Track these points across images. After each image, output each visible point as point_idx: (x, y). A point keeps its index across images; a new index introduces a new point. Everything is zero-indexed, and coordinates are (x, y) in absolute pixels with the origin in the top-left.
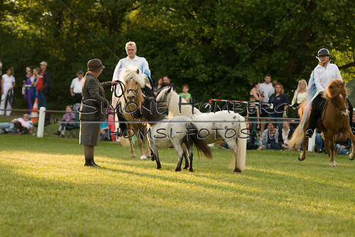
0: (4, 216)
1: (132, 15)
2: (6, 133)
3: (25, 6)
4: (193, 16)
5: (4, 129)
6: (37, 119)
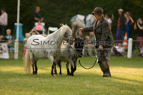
6: (127, 46)
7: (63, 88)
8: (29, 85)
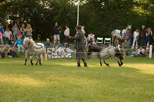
0: (138, 91)
3: (142, 2)
6: (149, 50)
7: (107, 77)
8: (85, 75)
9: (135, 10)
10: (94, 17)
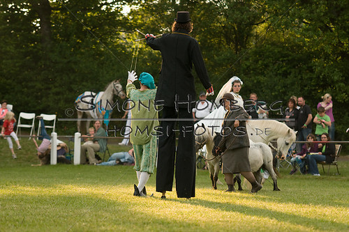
1: (260, 29)
2: (121, 163)
3: (139, 21)
4: (330, 28)
5: (118, 160)
9: (122, 41)
10: (12, 58)
